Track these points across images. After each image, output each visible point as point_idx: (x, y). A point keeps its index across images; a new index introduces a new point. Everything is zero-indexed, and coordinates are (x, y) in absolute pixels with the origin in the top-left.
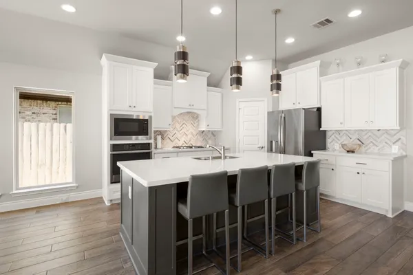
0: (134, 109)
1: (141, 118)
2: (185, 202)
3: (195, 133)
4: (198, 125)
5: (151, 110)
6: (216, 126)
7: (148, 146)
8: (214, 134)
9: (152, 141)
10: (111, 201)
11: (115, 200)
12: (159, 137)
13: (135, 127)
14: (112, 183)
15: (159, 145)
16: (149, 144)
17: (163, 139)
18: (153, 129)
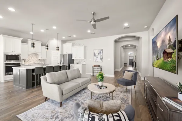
0: (14, 52)
1: (16, 55)
2: (34, 72)
3: (37, 60)
4: (38, 57)
5: (21, 53)
6: (44, 57)
7: (19, 63)
8: (44, 60)
9: (21, 62)
10: (5, 81)
11: (6, 80)
12: (23, 61)
13: (15, 58)
14: (5, 75)
15: (23, 63)
16: (20, 63)
17: (24, 61)
18: (21, 59)
